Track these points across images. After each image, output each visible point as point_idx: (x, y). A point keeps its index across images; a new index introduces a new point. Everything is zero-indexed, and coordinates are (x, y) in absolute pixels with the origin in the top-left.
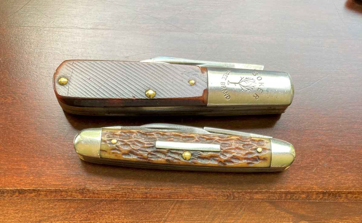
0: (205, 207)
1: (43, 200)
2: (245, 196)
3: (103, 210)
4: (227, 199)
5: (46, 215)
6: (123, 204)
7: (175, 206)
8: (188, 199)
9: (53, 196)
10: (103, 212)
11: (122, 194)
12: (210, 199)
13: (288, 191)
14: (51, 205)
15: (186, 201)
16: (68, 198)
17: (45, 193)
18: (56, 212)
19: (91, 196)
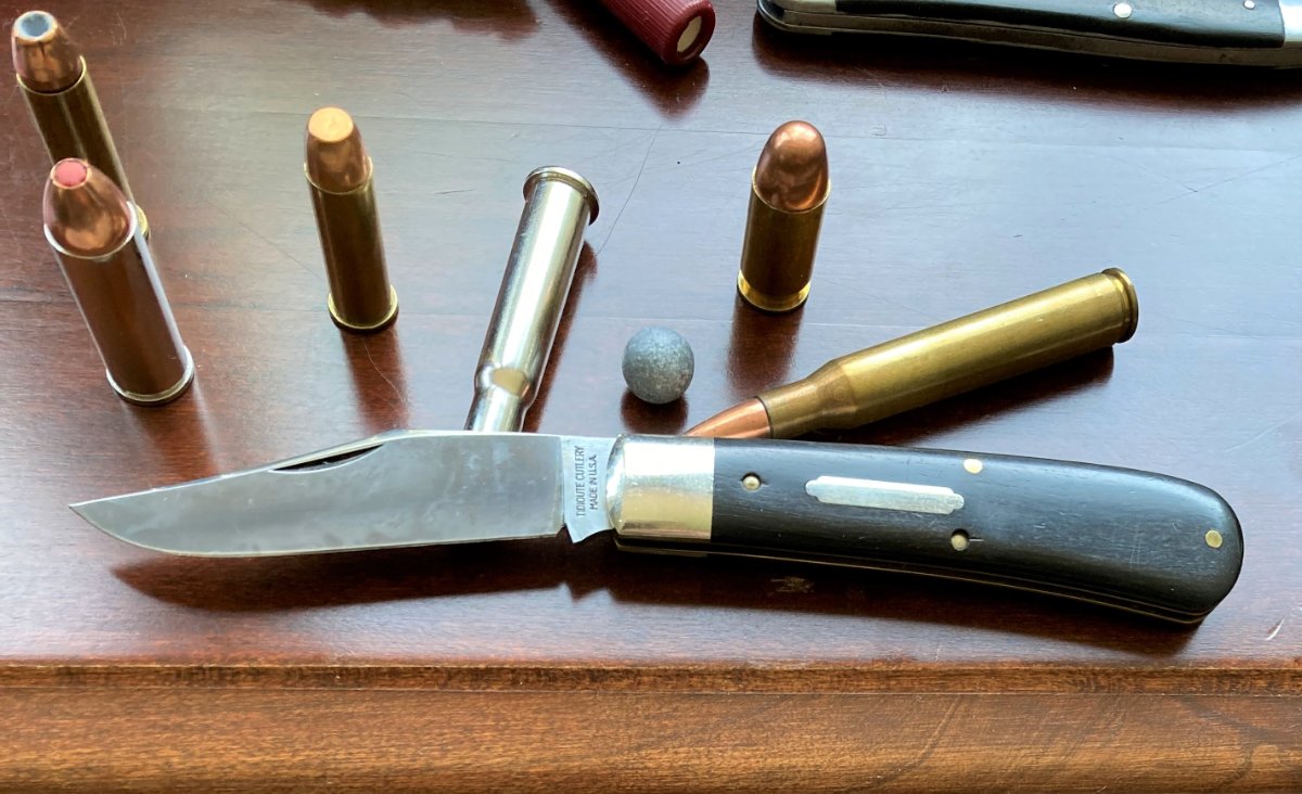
0: (1029, 712)
1: (647, 698)
2: (1123, 684)
3: (785, 721)
4: (1081, 691)
5: (654, 733)
6: (831, 706)
7: (955, 709)
8: (986, 691)
9: (670, 686)
10: (786, 725)
11: (832, 682)
12: (1040, 691)
13: (1225, 671)
14: (664, 710)
15: (983, 698)
16: (705, 692)
17: (652, 678)
18: (676, 726)
19: (757, 687)
